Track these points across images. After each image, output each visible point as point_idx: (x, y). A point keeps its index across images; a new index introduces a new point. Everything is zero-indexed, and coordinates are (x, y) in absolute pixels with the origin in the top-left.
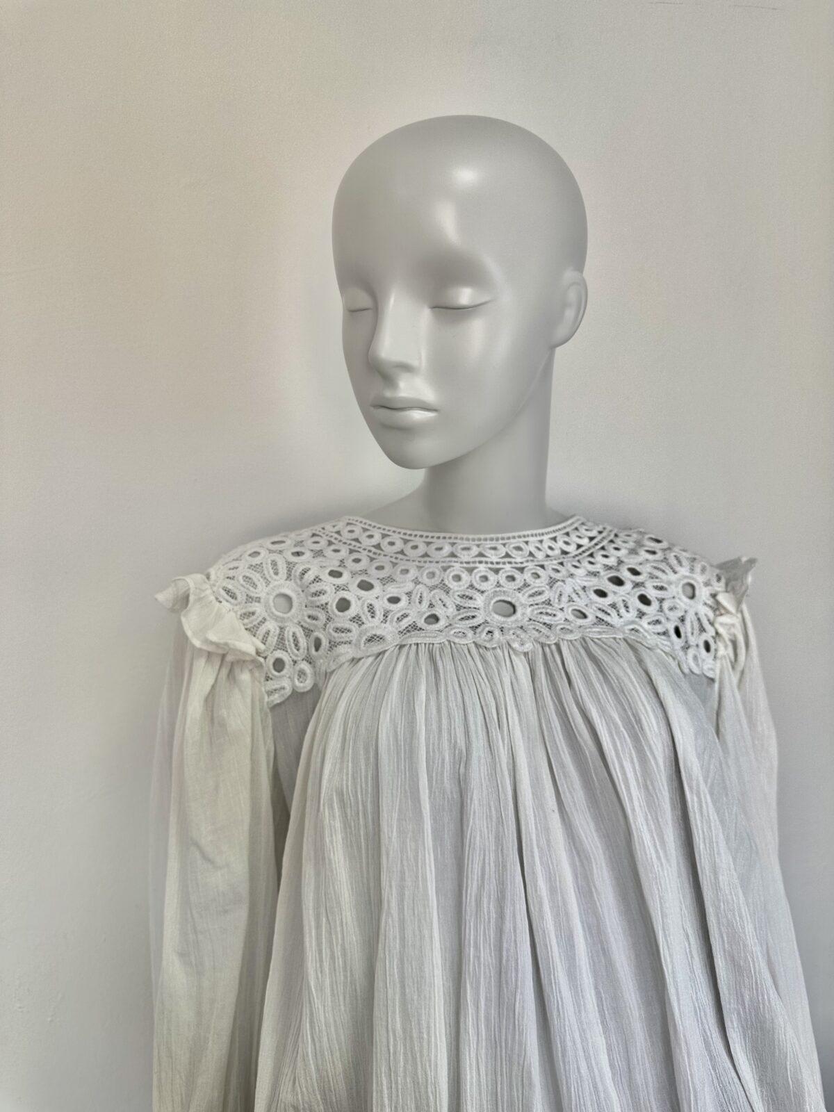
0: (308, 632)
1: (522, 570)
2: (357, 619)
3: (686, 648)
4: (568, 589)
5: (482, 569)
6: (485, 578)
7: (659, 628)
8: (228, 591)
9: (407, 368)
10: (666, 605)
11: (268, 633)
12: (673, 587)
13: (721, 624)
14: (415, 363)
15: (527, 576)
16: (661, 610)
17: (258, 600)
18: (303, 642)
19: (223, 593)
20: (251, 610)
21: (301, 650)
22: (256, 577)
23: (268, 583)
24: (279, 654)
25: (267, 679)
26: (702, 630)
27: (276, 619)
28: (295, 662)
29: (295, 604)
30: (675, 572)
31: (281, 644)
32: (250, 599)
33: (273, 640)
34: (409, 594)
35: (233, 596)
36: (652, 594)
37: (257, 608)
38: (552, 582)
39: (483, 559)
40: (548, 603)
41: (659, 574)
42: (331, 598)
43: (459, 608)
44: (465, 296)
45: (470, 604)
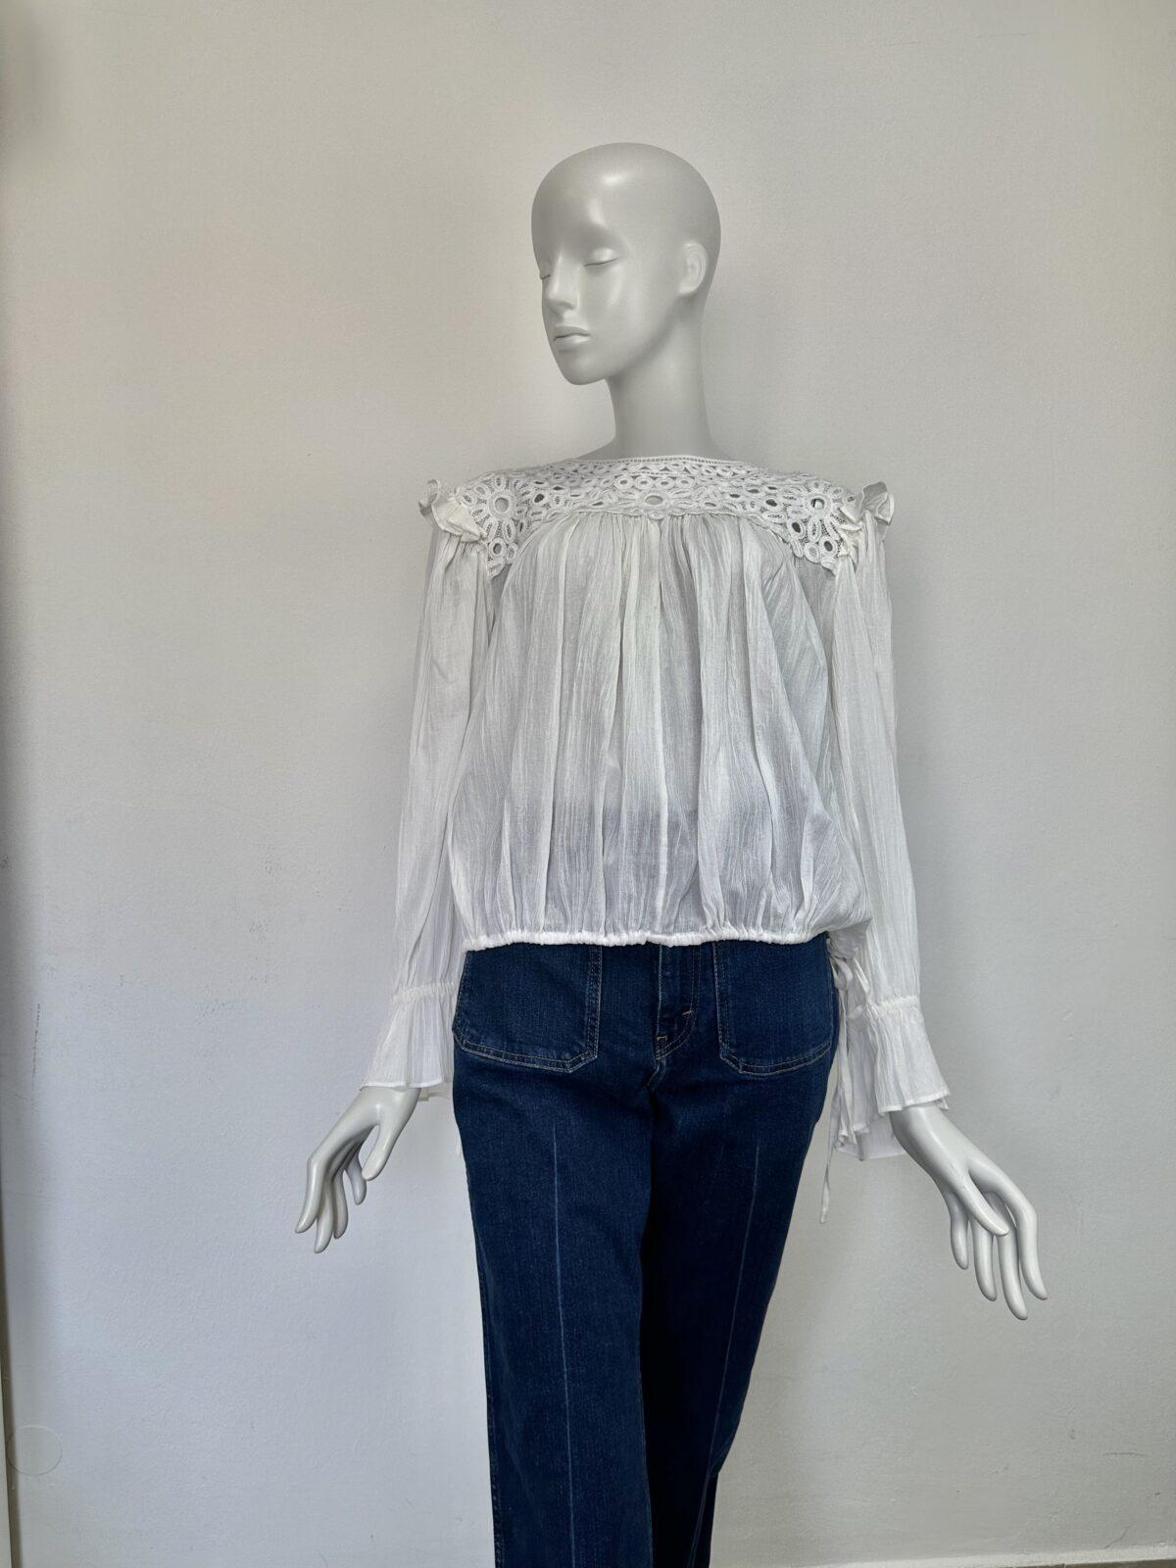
0: (516, 522)
1: (674, 478)
2: (547, 506)
3: (805, 540)
4: (709, 491)
5: (644, 477)
6: (645, 483)
7: (777, 520)
8: (466, 497)
9: (569, 306)
10: (790, 509)
11: (490, 525)
12: (803, 499)
13: (844, 530)
14: (572, 303)
15: (678, 482)
16: (785, 509)
17: (485, 502)
18: (513, 530)
19: (463, 498)
20: (480, 509)
21: (512, 537)
22: (485, 487)
23: (492, 491)
24: (497, 541)
25: (489, 559)
26: (825, 532)
27: (497, 516)
28: (507, 545)
29: (510, 504)
30: (809, 491)
31: (499, 534)
32: (480, 501)
33: (493, 531)
34: (588, 494)
35: (469, 501)
36: (780, 500)
37: (486, 508)
38: (697, 486)
39: (646, 471)
40: (689, 498)
41: (794, 490)
42: (532, 496)
43: (620, 499)
44: (606, 254)
45: (630, 496)
